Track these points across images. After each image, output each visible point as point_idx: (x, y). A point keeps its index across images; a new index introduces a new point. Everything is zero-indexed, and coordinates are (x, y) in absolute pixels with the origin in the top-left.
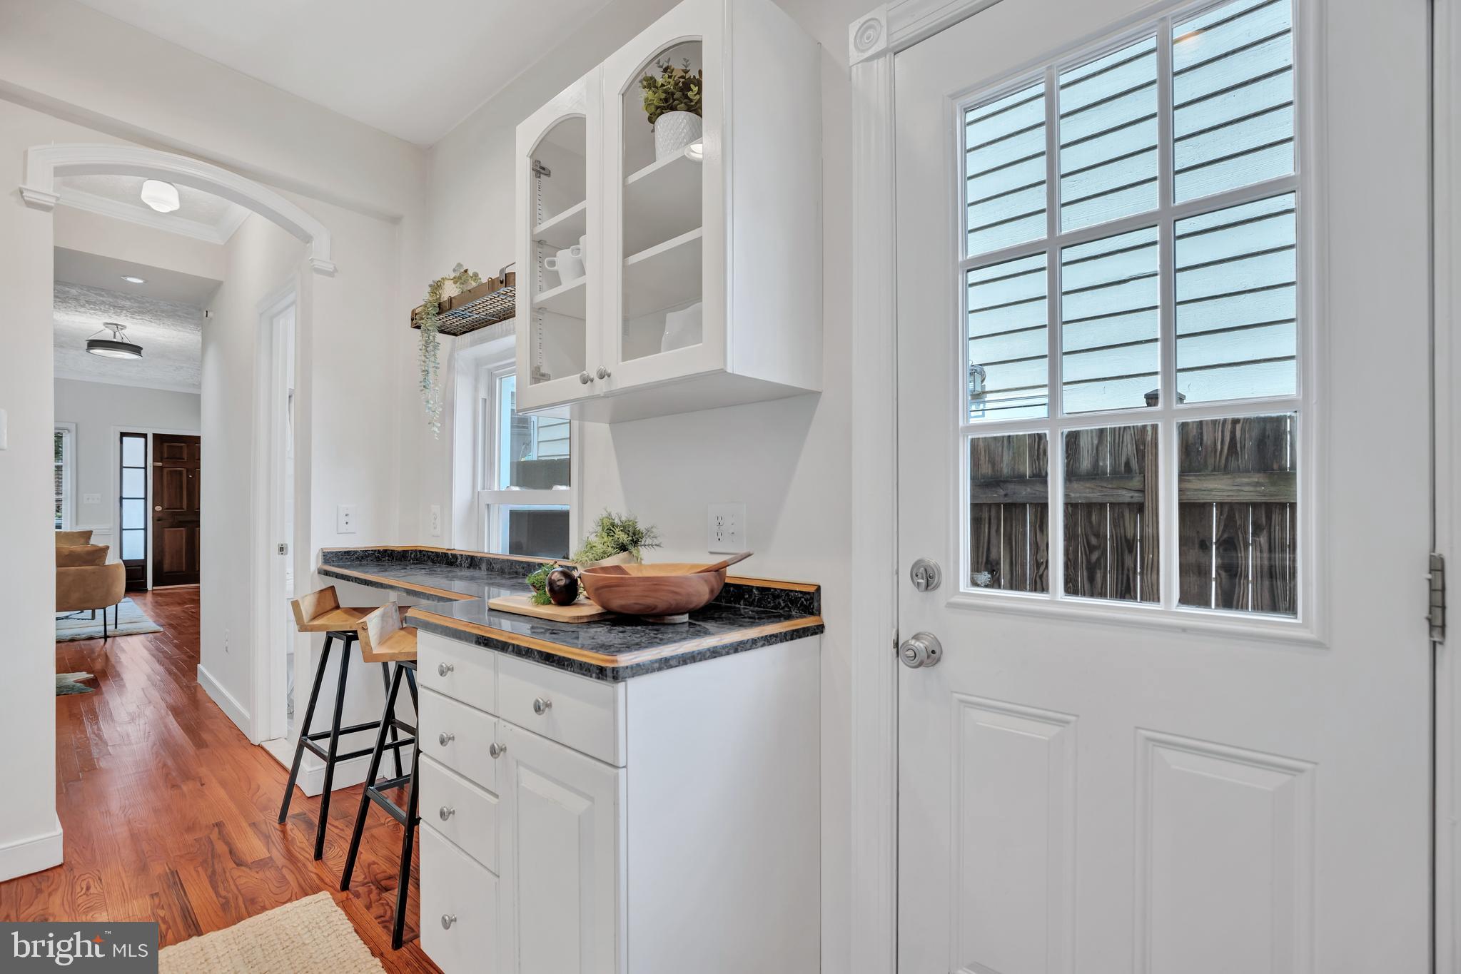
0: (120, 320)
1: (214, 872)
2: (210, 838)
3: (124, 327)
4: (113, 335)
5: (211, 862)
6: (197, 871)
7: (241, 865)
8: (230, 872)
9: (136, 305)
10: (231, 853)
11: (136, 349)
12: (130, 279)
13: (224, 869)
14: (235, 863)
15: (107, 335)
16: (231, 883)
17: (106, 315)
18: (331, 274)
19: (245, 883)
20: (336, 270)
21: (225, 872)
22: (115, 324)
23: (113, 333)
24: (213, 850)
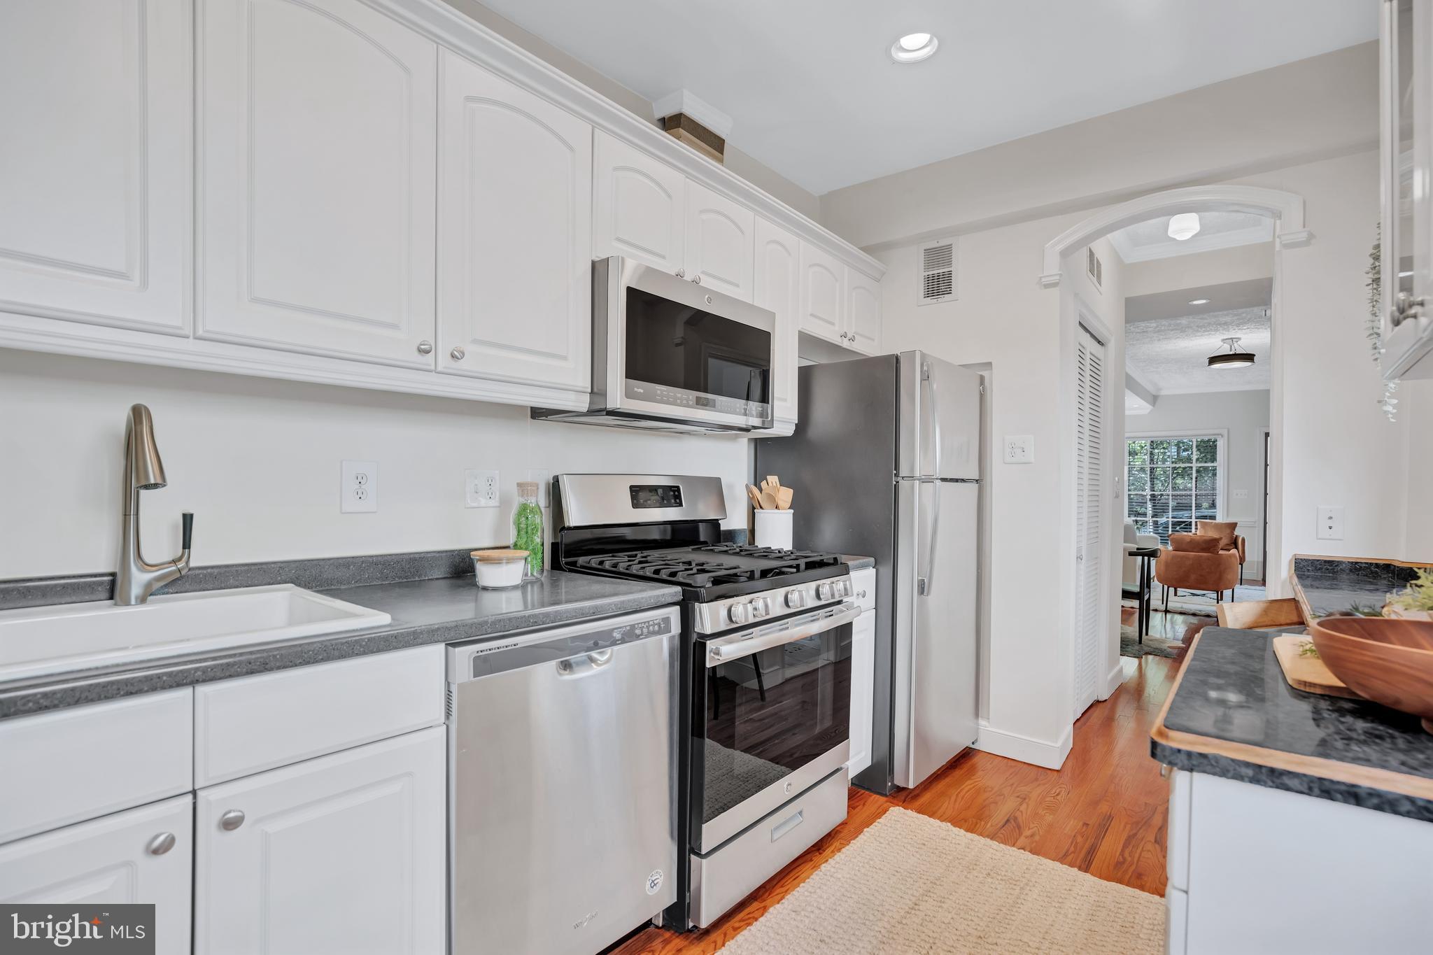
0: (1232, 334)
1: (1135, 834)
2: (1156, 809)
3: (1239, 339)
4: (1229, 349)
5: (1140, 826)
6: (1125, 826)
7: (1158, 844)
8: (1145, 843)
9: (1236, 318)
10: (1160, 828)
11: (1249, 357)
12: (1195, 302)
13: (1144, 837)
14: (1156, 838)
15: (1226, 350)
16: (1139, 851)
17: (1218, 333)
18: (1307, 242)
19: (1148, 858)
20: (1311, 236)
21: (1142, 840)
22: (1231, 338)
23: (1229, 346)
24: (1150, 818)
